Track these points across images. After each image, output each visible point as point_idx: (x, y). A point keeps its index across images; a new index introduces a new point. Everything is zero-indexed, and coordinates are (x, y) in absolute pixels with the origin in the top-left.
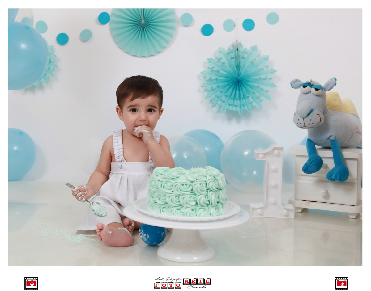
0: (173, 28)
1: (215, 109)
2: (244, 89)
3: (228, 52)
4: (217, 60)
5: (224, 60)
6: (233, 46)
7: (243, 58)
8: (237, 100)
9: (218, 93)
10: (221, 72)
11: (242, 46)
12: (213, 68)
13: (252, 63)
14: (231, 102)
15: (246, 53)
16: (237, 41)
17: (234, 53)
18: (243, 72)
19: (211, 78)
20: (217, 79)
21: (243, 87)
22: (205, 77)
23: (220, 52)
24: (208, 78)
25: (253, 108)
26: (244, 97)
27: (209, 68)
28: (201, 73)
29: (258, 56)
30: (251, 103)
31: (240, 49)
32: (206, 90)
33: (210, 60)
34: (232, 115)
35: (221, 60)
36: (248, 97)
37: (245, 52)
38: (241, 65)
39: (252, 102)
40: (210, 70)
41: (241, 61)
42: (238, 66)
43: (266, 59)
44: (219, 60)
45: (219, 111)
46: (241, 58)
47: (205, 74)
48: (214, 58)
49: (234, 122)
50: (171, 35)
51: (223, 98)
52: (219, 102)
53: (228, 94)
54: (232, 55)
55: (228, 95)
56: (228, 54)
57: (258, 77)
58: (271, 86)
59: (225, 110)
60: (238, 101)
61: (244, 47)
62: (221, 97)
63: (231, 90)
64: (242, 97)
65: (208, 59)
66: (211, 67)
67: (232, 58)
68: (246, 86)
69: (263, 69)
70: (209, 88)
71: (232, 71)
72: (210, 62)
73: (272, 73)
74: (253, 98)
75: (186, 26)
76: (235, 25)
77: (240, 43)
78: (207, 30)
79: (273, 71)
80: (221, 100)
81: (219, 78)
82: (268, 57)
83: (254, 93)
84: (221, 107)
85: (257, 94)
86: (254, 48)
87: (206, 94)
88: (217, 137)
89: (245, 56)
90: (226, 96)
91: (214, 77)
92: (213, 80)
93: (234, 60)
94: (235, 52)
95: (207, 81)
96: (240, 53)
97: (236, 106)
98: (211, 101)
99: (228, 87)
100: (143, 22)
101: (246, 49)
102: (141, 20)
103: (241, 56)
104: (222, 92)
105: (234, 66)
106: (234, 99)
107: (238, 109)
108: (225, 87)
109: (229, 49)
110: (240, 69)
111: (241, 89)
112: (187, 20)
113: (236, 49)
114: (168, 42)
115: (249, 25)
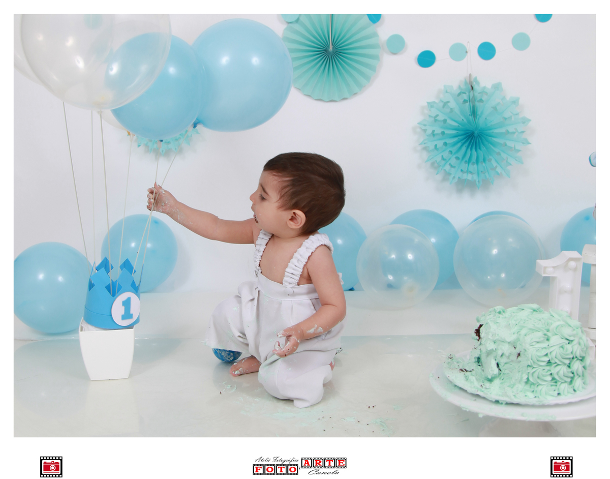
0: (376, 57)
1: (439, 177)
2: (484, 148)
3: (459, 91)
4: (441, 104)
5: (452, 104)
6: (466, 83)
7: (481, 101)
8: (473, 164)
9: (446, 154)
10: (449, 122)
11: (478, 83)
12: (437, 116)
13: (495, 108)
14: (464, 166)
15: (486, 94)
16: (470, 75)
17: (467, 94)
18: (481, 122)
19: (433, 131)
20: (443, 133)
21: (482, 146)
22: (425, 131)
23: (447, 92)
24: (429, 132)
25: (499, 175)
26: (484, 160)
27: (430, 116)
28: (418, 123)
29: (504, 98)
30: (494, 169)
31: (475, 87)
32: (425, 149)
33: (431, 105)
34: (464, 186)
35: (449, 104)
36: (490, 160)
37: (484, 92)
38: (479, 113)
39: (496, 167)
40: (433, 119)
41: (477, 104)
42: (474, 113)
43: (515, 102)
44: (445, 104)
45: (445, 179)
46: (478, 101)
47: (425, 125)
48: (437, 101)
49: (466, 195)
50: (373, 68)
51: (453, 161)
52: (447, 168)
53: (460, 154)
54: (465, 97)
55: (461, 157)
56: (459, 94)
57: (503, 130)
58: (523, 143)
59: (456, 180)
60: (475, 166)
61: (482, 84)
62: (450, 159)
63: (464, 148)
64: (481, 159)
65: (428, 103)
66: (434, 115)
67: (465, 101)
68: (486, 143)
69: (510, 118)
70: (431, 146)
71: (465, 120)
72: (432, 107)
73: (524, 123)
74: (496, 161)
75: (394, 54)
76: (467, 52)
77: (476, 78)
78: (426, 59)
79: (525, 121)
80: (450, 164)
81: (447, 132)
82: (518, 99)
83: (499, 154)
84: (450, 174)
85: (503, 155)
86: (497, 87)
87: (425, 155)
89: (484, 98)
90: (457, 158)
91: (438, 131)
92: (437, 134)
93: (468, 104)
94: (469, 92)
95: (427, 135)
96: (476, 94)
97: (471, 173)
98: (432, 164)
99: (459, 144)
100: (331, 49)
101: (485, 88)
102: (329, 47)
103: (478, 99)
104: (451, 152)
105: (469, 113)
106: (468, 162)
107: (475, 177)
108: (455, 144)
109: (459, 87)
110: (478, 117)
111: (480, 148)
112: (397, 45)
113: (470, 88)
114: (368, 78)
115: (487, 51)
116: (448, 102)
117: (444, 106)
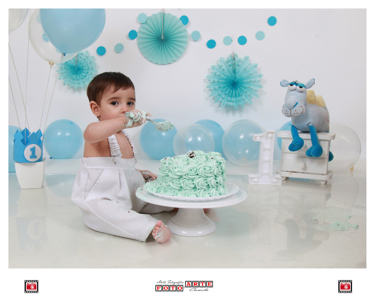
0: (185, 42)
1: (217, 104)
2: (239, 89)
3: (227, 61)
4: (218, 67)
5: (224, 67)
6: (231, 56)
7: (238, 65)
8: (233, 97)
9: (220, 92)
10: (222, 76)
11: (237, 56)
12: (216, 73)
13: (245, 69)
14: (229, 99)
15: (241, 62)
16: (233, 52)
17: (231, 62)
18: (238, 76)
19: (214, 81)
20: (218, 82)
21: (238, 88)
22: (210, 80)
23: (221, 61)
24: (212, 81)
25: (246, 103)
26: (239, 96)
27: (212, 73)
28: (207, 77)
29: (250, 64)
30: (244, 100)
31: (236, 59)
32: (210, 90)
33: (213, 67)
34: (229, 109)
35: (222, 67)
36: (242, 95)
37: (240, 61)
38: (237, 71)
39: (245, 99)
40: (213, 75)
41: (237, 67)
42: (234, 72)
43: (255, 66)
44: (220, 67)
45: (220, 106)
46: (237, 66)
47: (210, 78)
48: (216, 66)
49: (231, 114)
50: (184, 48)
51: (223, 96)
52: (220, 99)
53: (227, 93)
54: (230, 63)
55: (227, 94)
56: (227, 62)
57: (249, 80)
58: (259, 87)
59: (225, 105)
60: (234, 98)
61: (239, 57)
62: (222, 95)
63: (229, 89)
64: (237, 95)
65: (212, 66)
66: (214, 72)
67: (230, 66)
68: (240, 87)
69: (253, 74)
70: (212, 88)
71: (230, 75)
72: (213, 68)
73: (260, 77)
74: (245, 96)
75: (195, 41)
76: (232, 41)
77: (236, 54)
78: (211, 44)
79: (260, 76)
80: (222, 98)
81: (220, 81)
82: (257, 65)
83: (246, 92)
84: (221, 102)
85: (249, 93)
86: (247, 58)
87: (210, 93)
88: (219, 125)
89: (240, 64)
90: (225, 94)
91: (216, 80)
92: (216, 82)
93: (231, 67)
94: (232, 61)
95: (211, 83)
96: (236, 62)
97: (233, 102)
98: (214, 98)
99: (227, 87)
100: (163, 38)
101: (240, 59)
102: (161, 36)
103: (237, 64)
104: (222, 91)
105: (232, 71)
106: (231, 96)
107: (234, 104)
108: (224, 87)
109: (228, 58)
110: (236, 74)
111: (237, 89)
112: (196, 37)
113: (233, 59)
114: (181, 53)
115: (242, 40)
116: (222, 66)
117: (219, 68)
